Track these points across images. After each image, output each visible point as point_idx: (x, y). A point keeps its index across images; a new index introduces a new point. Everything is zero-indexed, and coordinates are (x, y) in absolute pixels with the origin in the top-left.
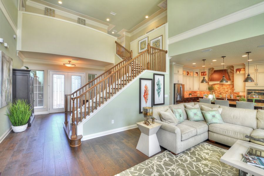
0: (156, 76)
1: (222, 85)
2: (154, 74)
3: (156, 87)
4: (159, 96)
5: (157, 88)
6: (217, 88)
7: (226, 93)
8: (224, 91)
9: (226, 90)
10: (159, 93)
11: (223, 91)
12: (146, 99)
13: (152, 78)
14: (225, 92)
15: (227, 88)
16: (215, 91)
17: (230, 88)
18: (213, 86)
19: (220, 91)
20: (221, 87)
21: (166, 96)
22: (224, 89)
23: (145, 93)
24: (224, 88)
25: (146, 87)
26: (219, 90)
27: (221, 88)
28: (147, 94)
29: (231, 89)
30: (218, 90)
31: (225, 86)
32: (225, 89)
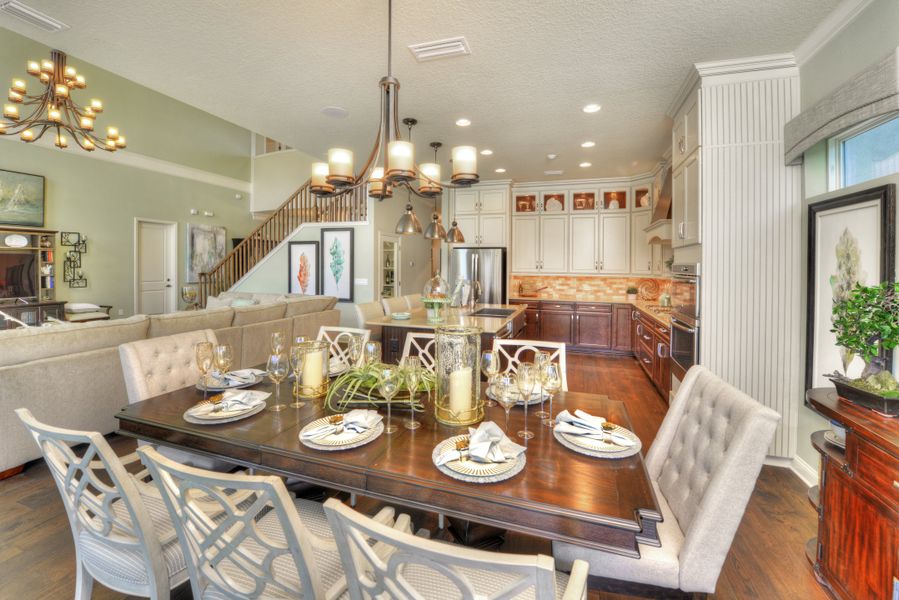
0: (326, 234)
2: (323, 230)
3: (328, 259)
4: (337, 281)
5: (332, 261)
10: (337, 272)
12: (303, 283)
13: (319, 239)
21: (358, 281)
23: (301, 271)
25: (303, 259)
28: (305, 275)
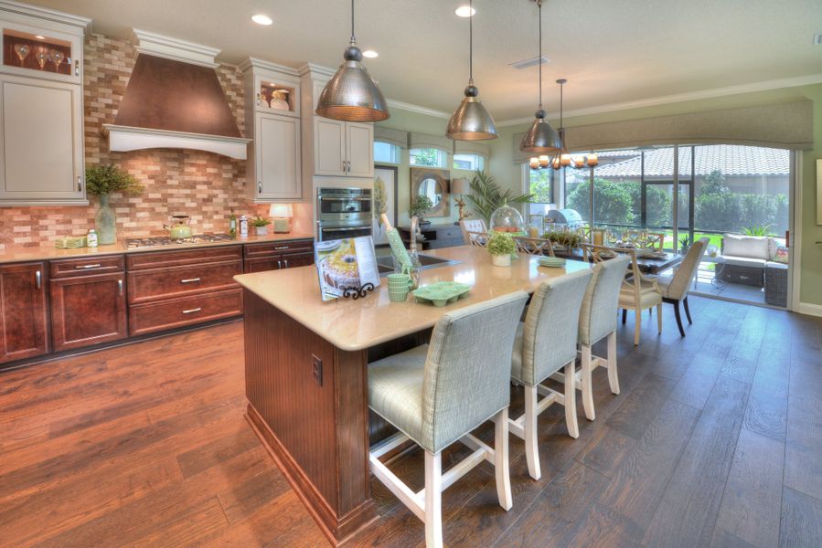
1: (176, 164)
6: (146, 182)
7: (204, 209)
8: (192, 197)
9: (203, 192)
11: (187, 196)
14: (194, 205)
15: (205, 183)
16: (132, 200)
17: (220, 183)
18: (118, 166)
19: (163, 200)
20: (175, 174)
22: (192, 185)
24: (194, 178)
26: (158, 196)
27: (175, 182)
29: (225, 189)
30: (151, 196)
31: (193, 170)
32: (199, 187)
